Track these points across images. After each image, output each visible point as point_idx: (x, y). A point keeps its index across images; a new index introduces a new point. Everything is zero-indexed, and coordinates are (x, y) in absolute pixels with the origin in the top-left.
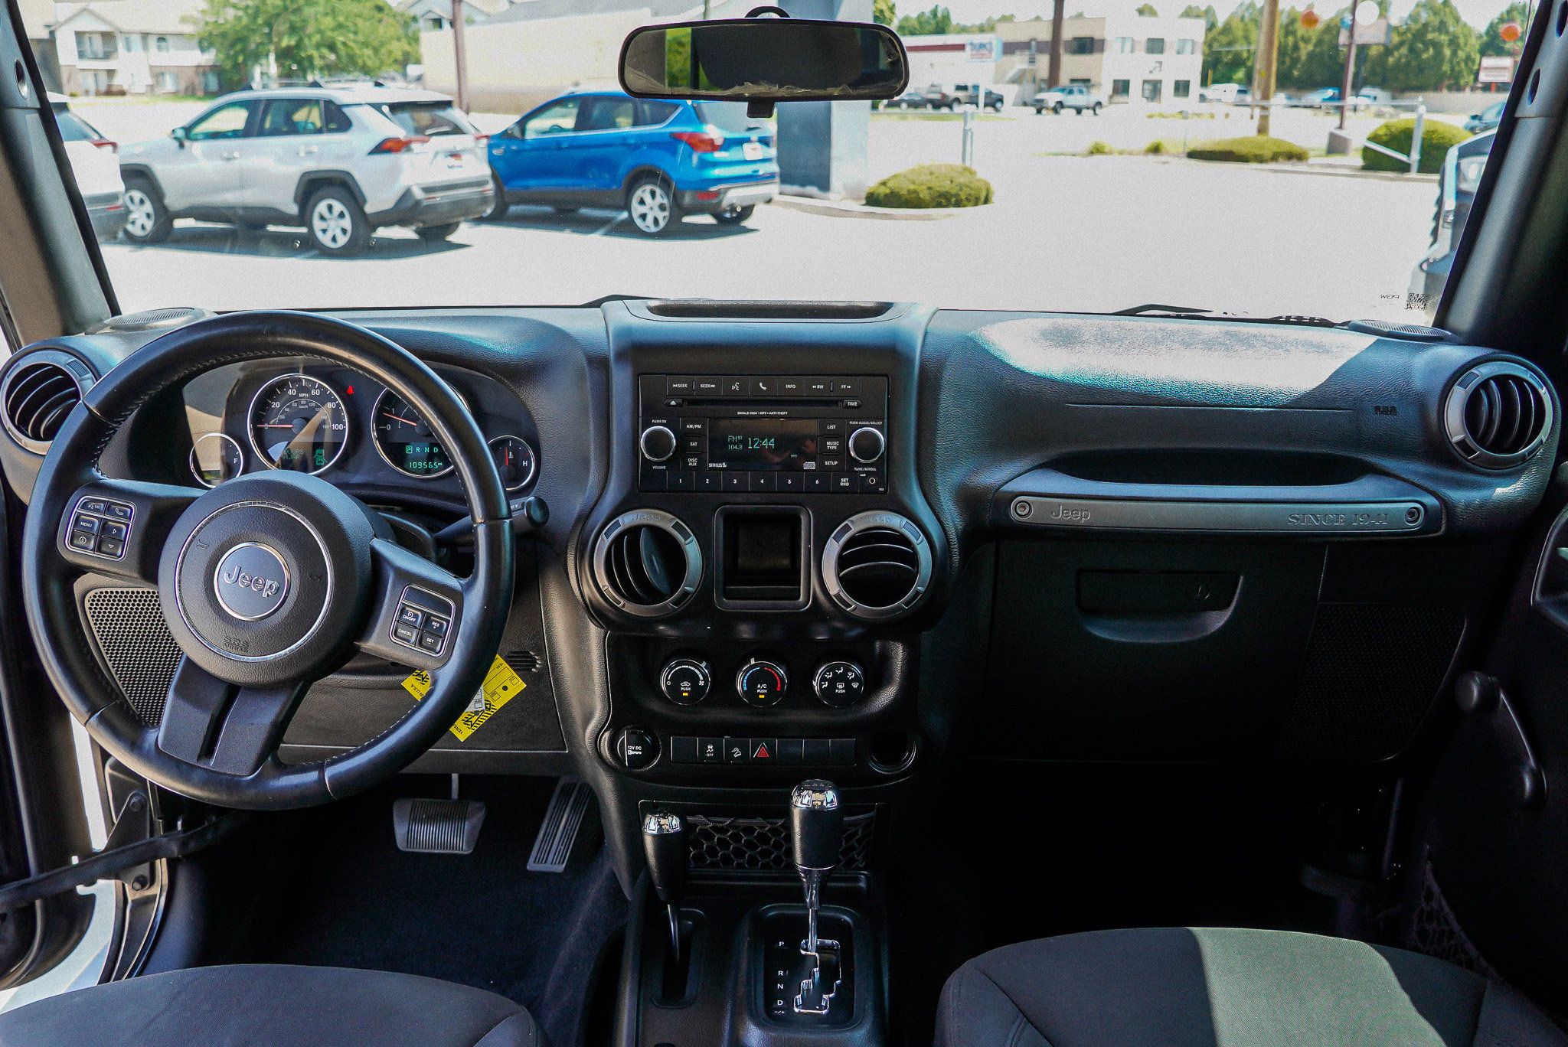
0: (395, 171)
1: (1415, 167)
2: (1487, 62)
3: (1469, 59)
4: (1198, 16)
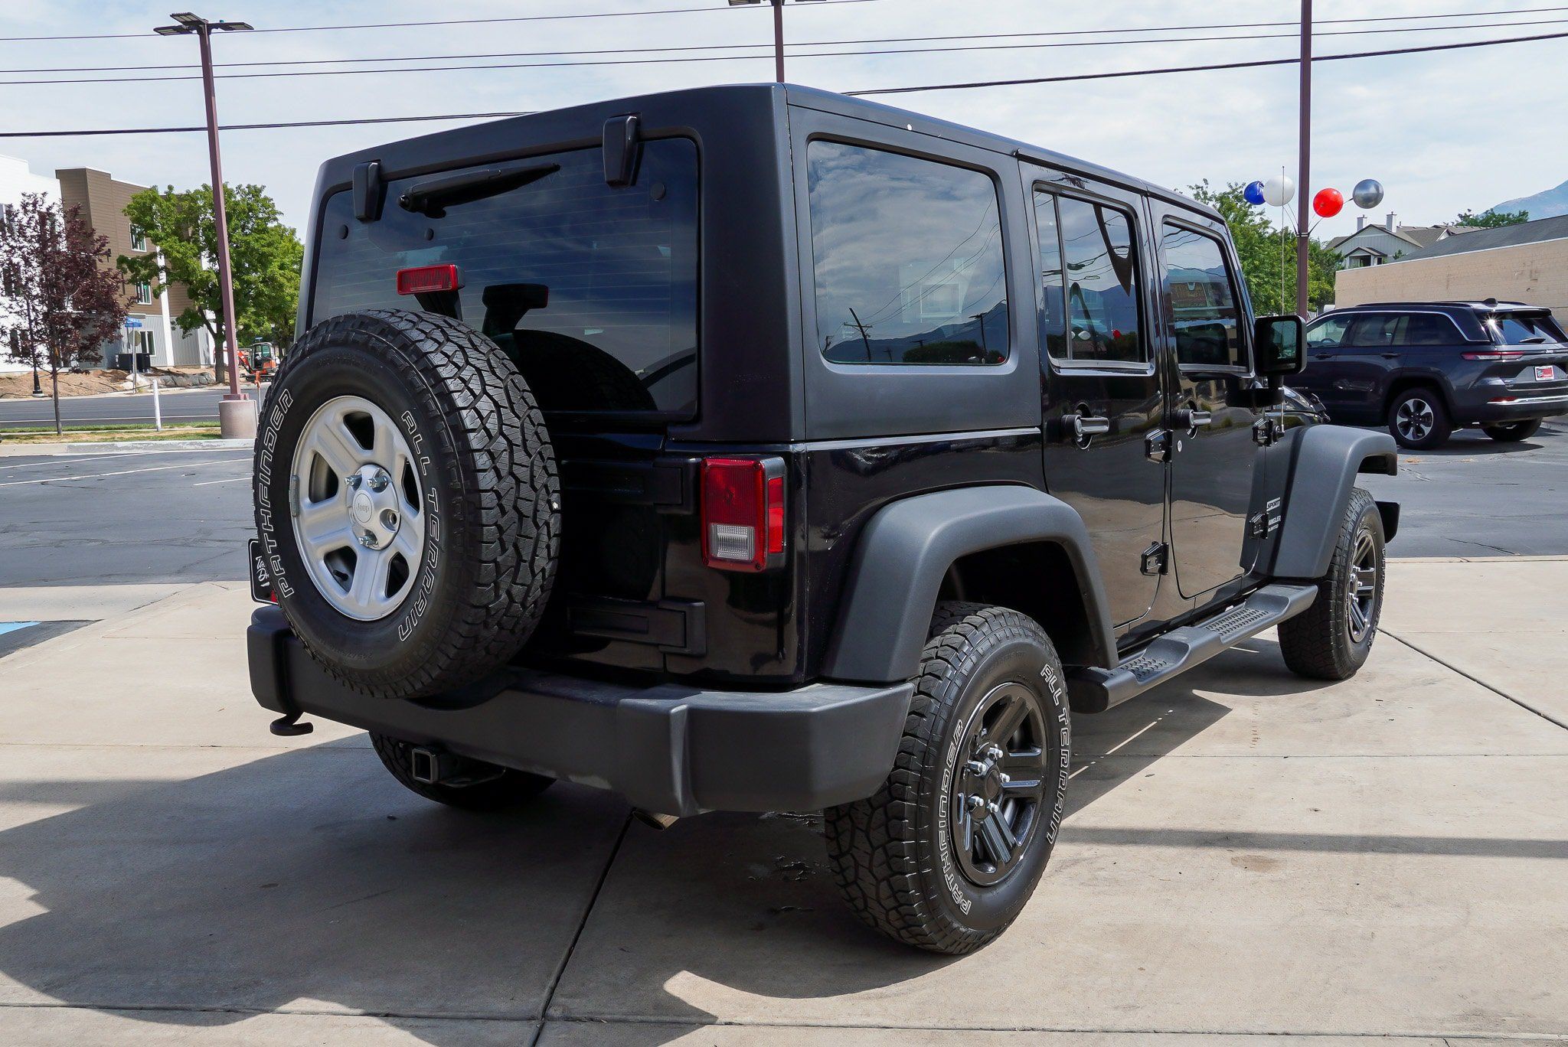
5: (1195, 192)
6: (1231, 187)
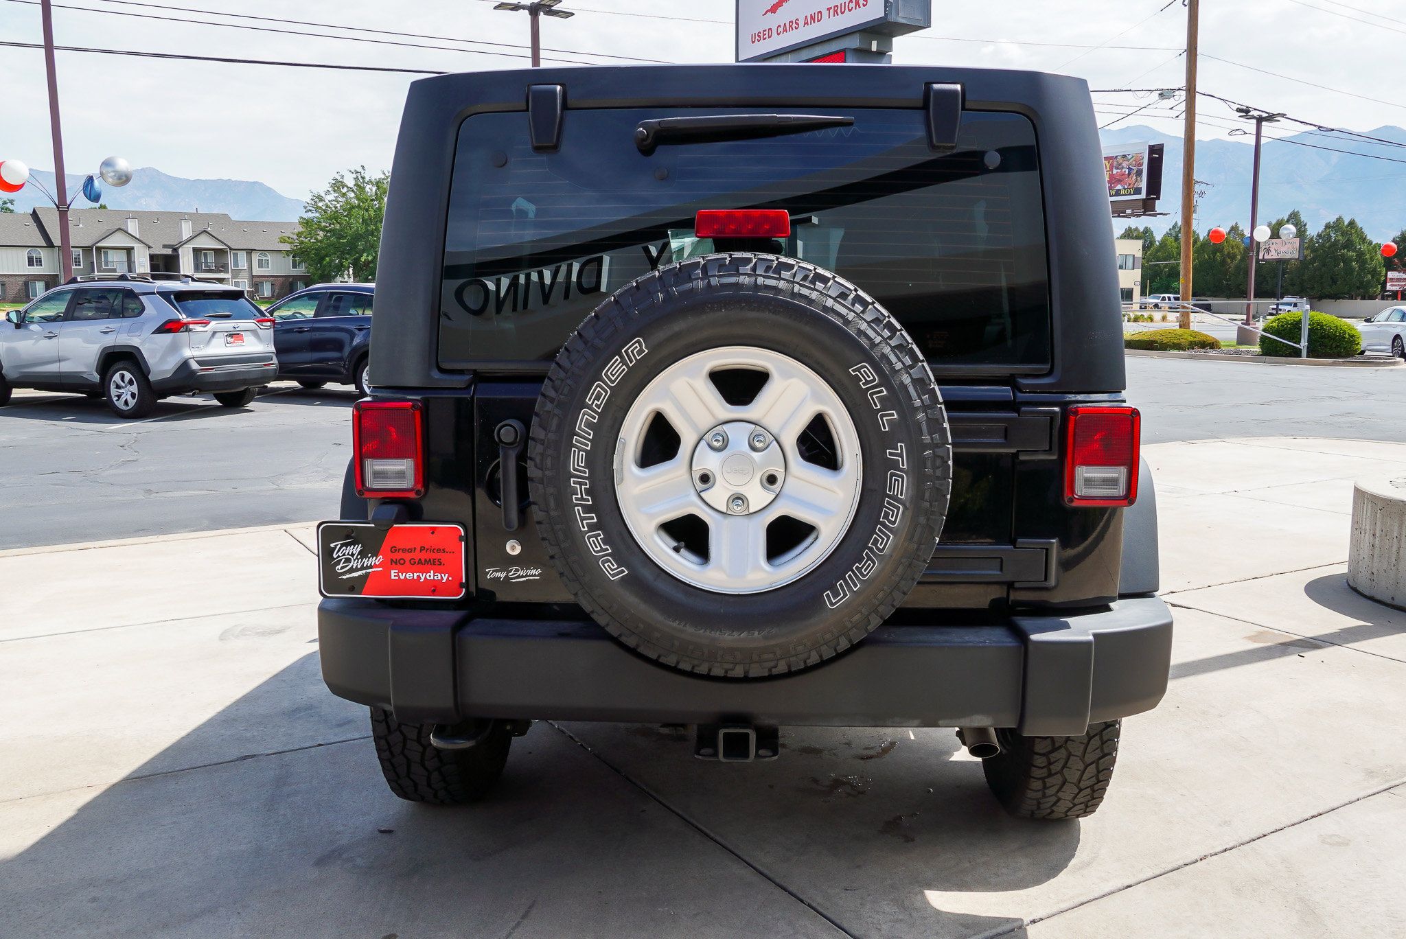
0: (174, 348)
1: (1304, 353)
2: (1391, 275)
3: (1374, 272)
4: (1137, 238)
5: (355, 176)
6: (384, 174)
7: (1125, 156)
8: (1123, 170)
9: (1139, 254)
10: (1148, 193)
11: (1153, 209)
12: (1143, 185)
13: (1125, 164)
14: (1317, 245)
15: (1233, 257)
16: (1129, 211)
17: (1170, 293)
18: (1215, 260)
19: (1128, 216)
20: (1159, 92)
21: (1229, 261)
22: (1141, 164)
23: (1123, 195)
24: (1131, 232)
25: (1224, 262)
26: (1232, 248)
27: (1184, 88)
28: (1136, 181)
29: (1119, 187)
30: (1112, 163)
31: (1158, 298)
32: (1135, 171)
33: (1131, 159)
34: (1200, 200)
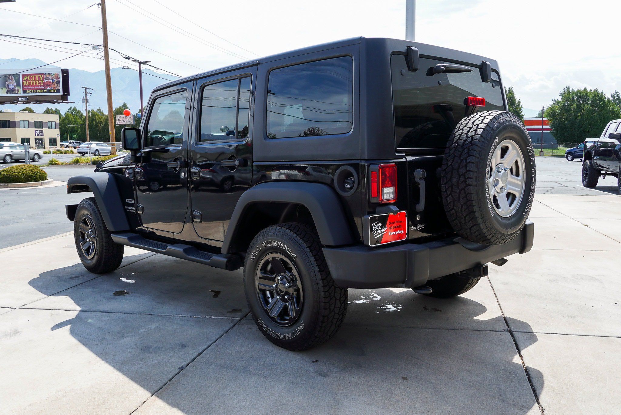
4: (54, 113)
7: (50, 74)
8: (50, 81)
9: (58, 122)
10: (64, 92)
11: (67, 100)
12: (61, 88)
13: (50, 78)
14: (137, 118)
15: (101, 123)
16: (55, 101)
17: (73, 140)
18: (93, 124)
19: (54, 103)
20: (92, 46)
21: (99, 125)
22: (59, 78)
23: (51, 92)
24: (49, 111)
25: (97, 125)
26: (100, 120)
27: (103, 45)
28: (57, 86)
29: (48, 88)
30: (44, 76)
31: (68, 142)
32: (56, 81)
33: (53, 75)
34: (89, 96)
